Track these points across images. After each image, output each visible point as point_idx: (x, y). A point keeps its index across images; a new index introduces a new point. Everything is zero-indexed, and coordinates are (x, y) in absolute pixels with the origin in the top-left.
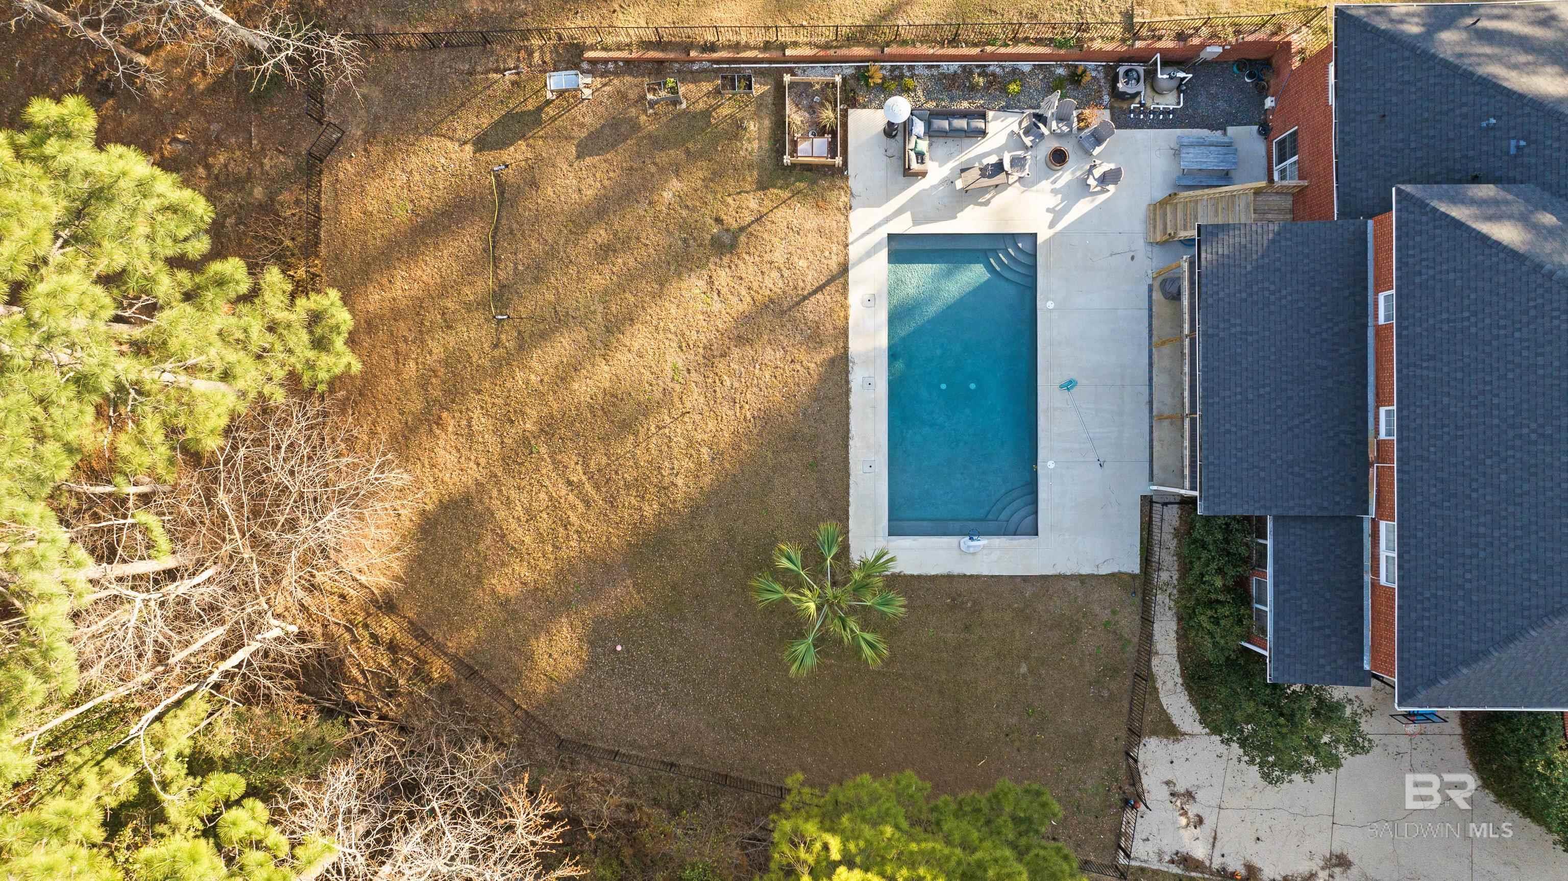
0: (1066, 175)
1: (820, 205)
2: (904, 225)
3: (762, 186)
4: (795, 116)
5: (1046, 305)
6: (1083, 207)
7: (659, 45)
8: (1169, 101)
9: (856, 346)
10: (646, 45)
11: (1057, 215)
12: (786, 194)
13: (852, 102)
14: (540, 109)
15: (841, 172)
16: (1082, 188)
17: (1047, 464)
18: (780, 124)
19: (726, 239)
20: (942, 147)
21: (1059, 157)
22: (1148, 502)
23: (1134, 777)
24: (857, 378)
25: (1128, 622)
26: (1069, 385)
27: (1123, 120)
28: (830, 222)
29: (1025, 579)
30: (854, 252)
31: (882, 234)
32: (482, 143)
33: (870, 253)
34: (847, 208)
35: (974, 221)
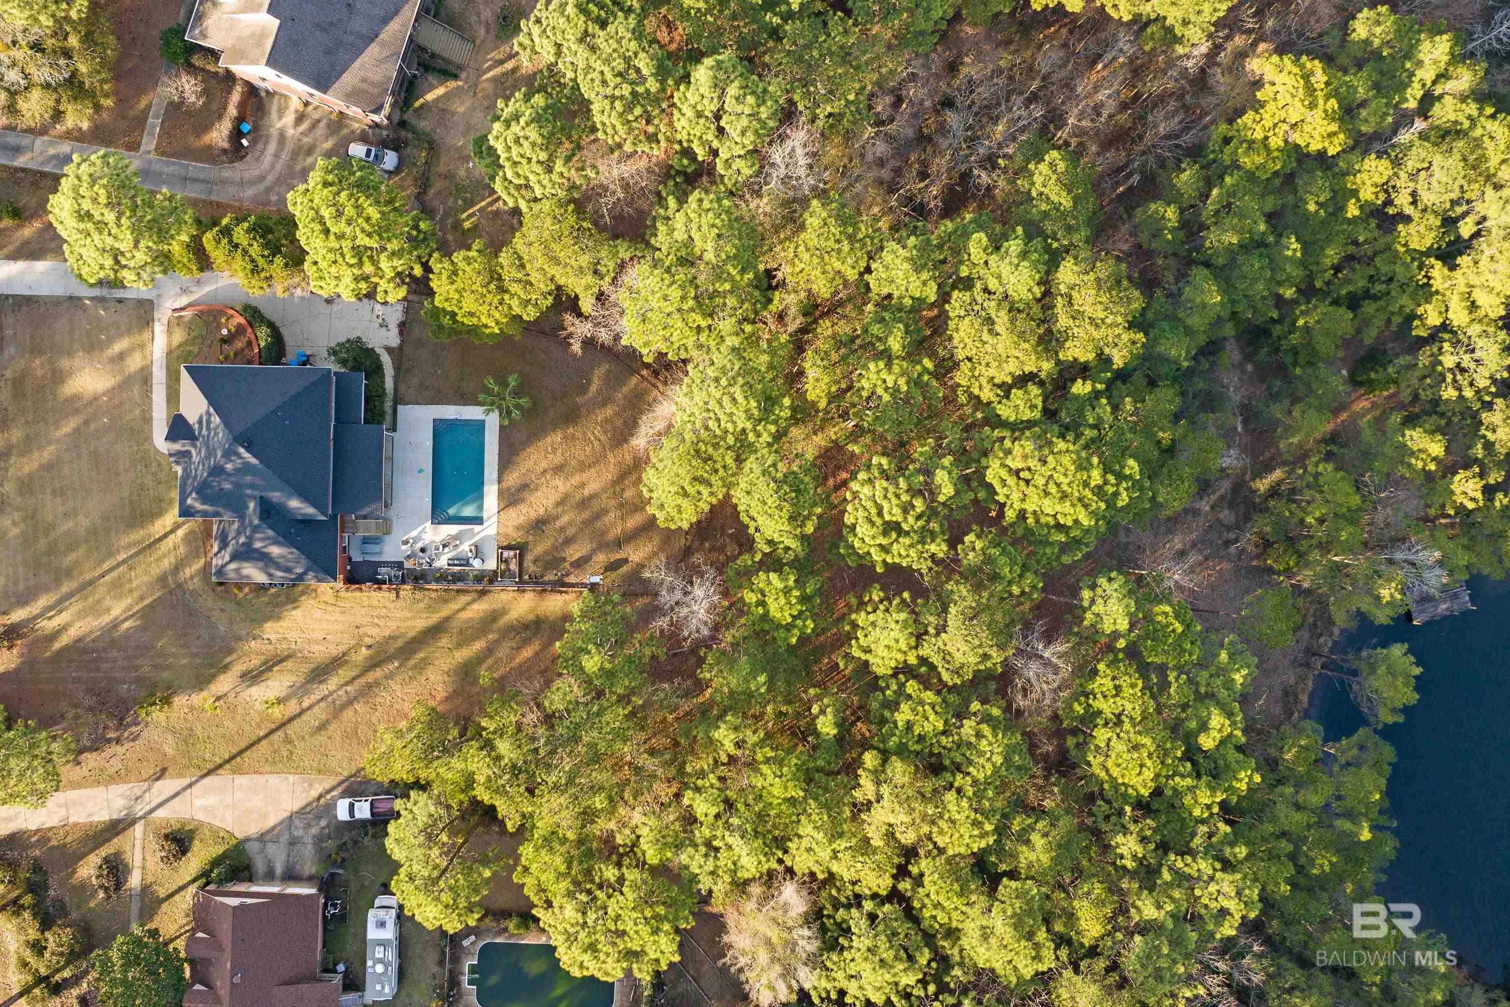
0: (419, 545)
1: (507, 536)
2: (477, 528)
3: (526, 543)
4: (514, 566)
5: (429, 500)
6: (414, 534)
7: (561, 592)
8: (382, 570)
9: (496, 487)
10: (565, 592)
11: (423, 531)
12: (518, 540)
13: (495, 572)
14: (605, 572)
15: (499, 547)
16: (416, 540)
17: (429, 444)
18: (521, 565)
19: (540, 525)
20: (463, 555)
21: (423, 550)
22: (394, 430)
23: (401, 333)
24: (495, 476)
25: (402, 388)
26: (421, 471)
27: (400, 565)
28: (503, 530)
29: (438, 404)
30: (495, 519)
31: (486, 525)
32: (626, 561)
33: (489, 518)
34: (498, 534)
35: (452, 529)
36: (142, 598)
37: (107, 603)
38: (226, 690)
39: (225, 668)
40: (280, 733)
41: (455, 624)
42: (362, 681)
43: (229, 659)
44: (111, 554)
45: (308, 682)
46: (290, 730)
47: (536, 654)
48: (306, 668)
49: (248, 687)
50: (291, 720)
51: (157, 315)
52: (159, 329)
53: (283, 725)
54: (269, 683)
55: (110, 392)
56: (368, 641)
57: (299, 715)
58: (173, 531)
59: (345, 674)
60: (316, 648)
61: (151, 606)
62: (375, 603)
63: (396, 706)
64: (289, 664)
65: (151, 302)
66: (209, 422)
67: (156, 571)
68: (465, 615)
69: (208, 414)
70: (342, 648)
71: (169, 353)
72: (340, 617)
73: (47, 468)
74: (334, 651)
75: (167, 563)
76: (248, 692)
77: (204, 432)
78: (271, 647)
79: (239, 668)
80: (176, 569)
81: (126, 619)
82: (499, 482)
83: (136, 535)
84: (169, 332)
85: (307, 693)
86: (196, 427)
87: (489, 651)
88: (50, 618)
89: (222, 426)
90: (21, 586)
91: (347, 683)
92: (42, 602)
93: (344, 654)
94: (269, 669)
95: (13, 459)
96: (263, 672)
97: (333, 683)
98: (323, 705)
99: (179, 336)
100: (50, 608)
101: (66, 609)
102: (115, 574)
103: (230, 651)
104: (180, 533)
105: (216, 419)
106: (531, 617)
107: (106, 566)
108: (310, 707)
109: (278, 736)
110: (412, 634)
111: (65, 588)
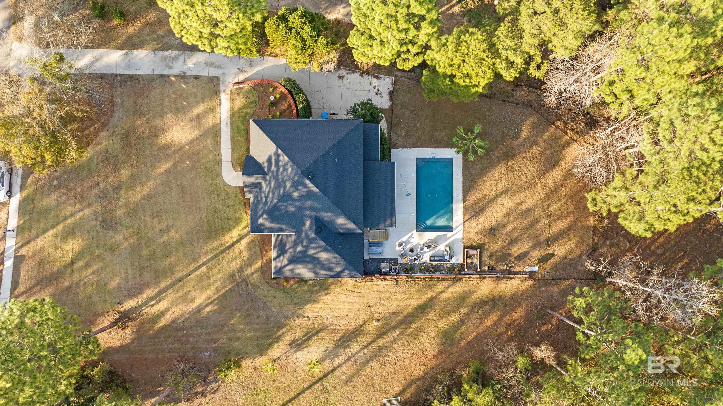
0: (409, 247)
1: (469, 239)
2: (449, 234)
3: (484, 244)
4: (476, 261)
5: (414, 215)
6: (404, 239)
7: (511, 278)
8: (383, 265)
9: (461, 205)
10: (513, 278)
11: (411, 237)
12: (478, 242)
13: (462, 265)
14: (539, 263)
15: (465, 247)
16: (407, 242)
17: (414, 176)
18: (481, 259)
19: (493, 231)
20: (440, 253)
21: (412, 250)
23: (391, 99)
24: (461, 196)
26: (408, 195)
27: (395, 261)
28: (467, 235)
29: (419, 147)
30: (461, 227)
31: (455, 232)
32: (553, 255)
33: (457, 227)
34: (463, 238)
35: (431, 235)
36: (218, 291)
37: (194, 294)
38: (279, 355)
39: (278, 339)
40: (319, 385)
41: (438, 302)
42: (375, 345)
43: (280, 332)
44: (195, 259)
45: (337, 347)
46: (326, 382)
47: (494, 324)
48: (335, 337)
49: (295, 352)
50: (325, 376)
51: (222, 88)
52: (225, 98)
53: (320, 379)
54: (310, 348)
55: (191, 142)
56: (377, 316)
57: (332, 371)
58: (238, 241)
59: (362, 341)
60: (341, 322)
61: (224, 296)
62: (382, 289)
63: (400, 363)
64: (322, 335)
65: (218, 78)
66: (277, 161)
67: (227, 270)
68: (445, 296)
69: (277, 155)
70: (360, 322)
71: (232, 116)
72: (357, 300)
73: (148, 197)
74: (354, 324)
75: (235, 265)
76: (295, 355)
77: (273, 168)
78: (310, 323)
79: (288, 338)
80: (241, 269)
81: (207, 306)
82: (464, 201)
83: (212, 245)
84: (232, 99)
85: (336, 355)
86: (266, 165)
87: (462, 322)
88: (152, 306)
89: (290, 163)
90: (130, 283)
91: (365, 347)
92: (146, 295)
93: (361, 326)
94: (309, 339)
95: (123, 192)
96: (305, 341)
97: (354, 347)
98: (349, 364)
99: (239, 102)
100: (152, 299)
101: (163, 299)
102: (198, 273)
103: (281, 326)
104: (244, 242)
105: (284, 158)
106: (490, 296)
107: (192, 268)
108: (339, 366)
109: (318, 387)
110: (409, 310)
111: (162, 285)
